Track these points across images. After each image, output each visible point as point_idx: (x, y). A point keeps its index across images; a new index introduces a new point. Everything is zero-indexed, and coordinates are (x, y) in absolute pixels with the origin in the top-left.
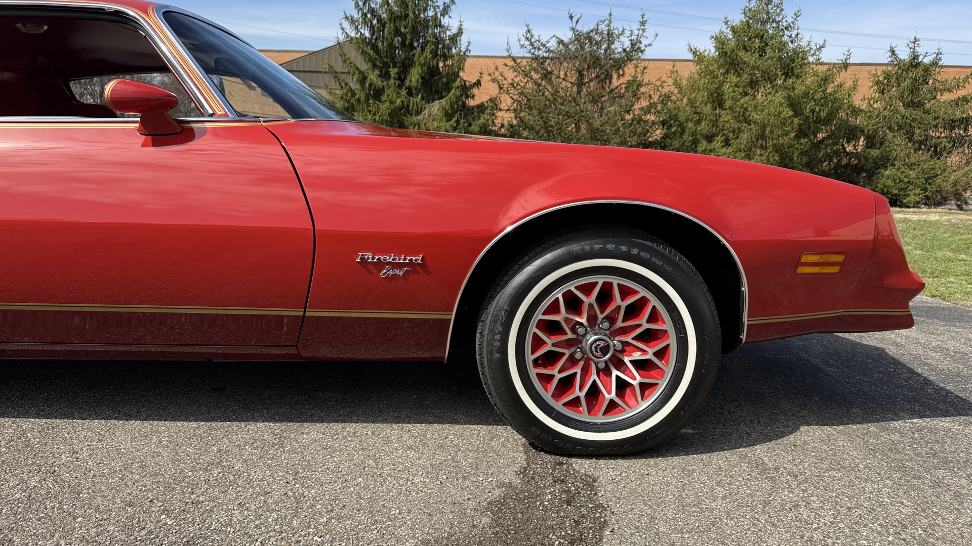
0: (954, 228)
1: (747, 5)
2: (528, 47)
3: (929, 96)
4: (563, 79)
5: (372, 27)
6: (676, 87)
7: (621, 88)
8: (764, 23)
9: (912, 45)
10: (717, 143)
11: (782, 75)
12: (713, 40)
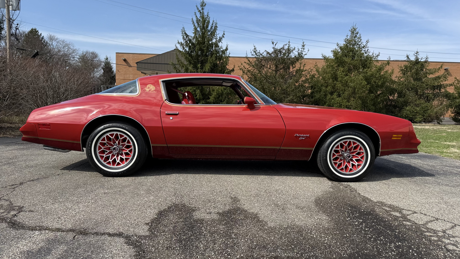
0: (435, 131)
1: (346, 38)
2: (255, 55)
3: (424, 76)
4: (269, 68)
5: (190, 47)
6: (317, 72)
7: (294, 72)
8: (353, 45)
9: (416, 54)
10: (335, 96)
11: (362, 67)
12: (332, 52)
